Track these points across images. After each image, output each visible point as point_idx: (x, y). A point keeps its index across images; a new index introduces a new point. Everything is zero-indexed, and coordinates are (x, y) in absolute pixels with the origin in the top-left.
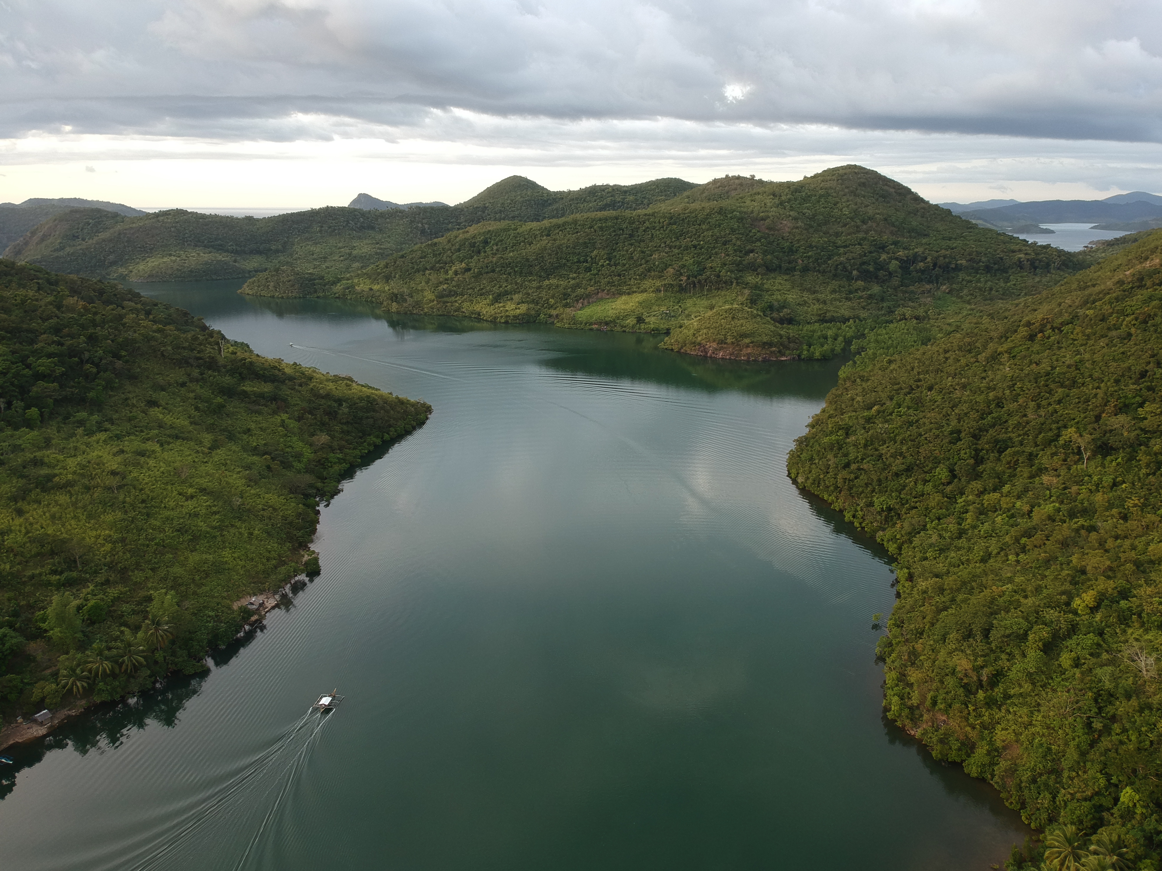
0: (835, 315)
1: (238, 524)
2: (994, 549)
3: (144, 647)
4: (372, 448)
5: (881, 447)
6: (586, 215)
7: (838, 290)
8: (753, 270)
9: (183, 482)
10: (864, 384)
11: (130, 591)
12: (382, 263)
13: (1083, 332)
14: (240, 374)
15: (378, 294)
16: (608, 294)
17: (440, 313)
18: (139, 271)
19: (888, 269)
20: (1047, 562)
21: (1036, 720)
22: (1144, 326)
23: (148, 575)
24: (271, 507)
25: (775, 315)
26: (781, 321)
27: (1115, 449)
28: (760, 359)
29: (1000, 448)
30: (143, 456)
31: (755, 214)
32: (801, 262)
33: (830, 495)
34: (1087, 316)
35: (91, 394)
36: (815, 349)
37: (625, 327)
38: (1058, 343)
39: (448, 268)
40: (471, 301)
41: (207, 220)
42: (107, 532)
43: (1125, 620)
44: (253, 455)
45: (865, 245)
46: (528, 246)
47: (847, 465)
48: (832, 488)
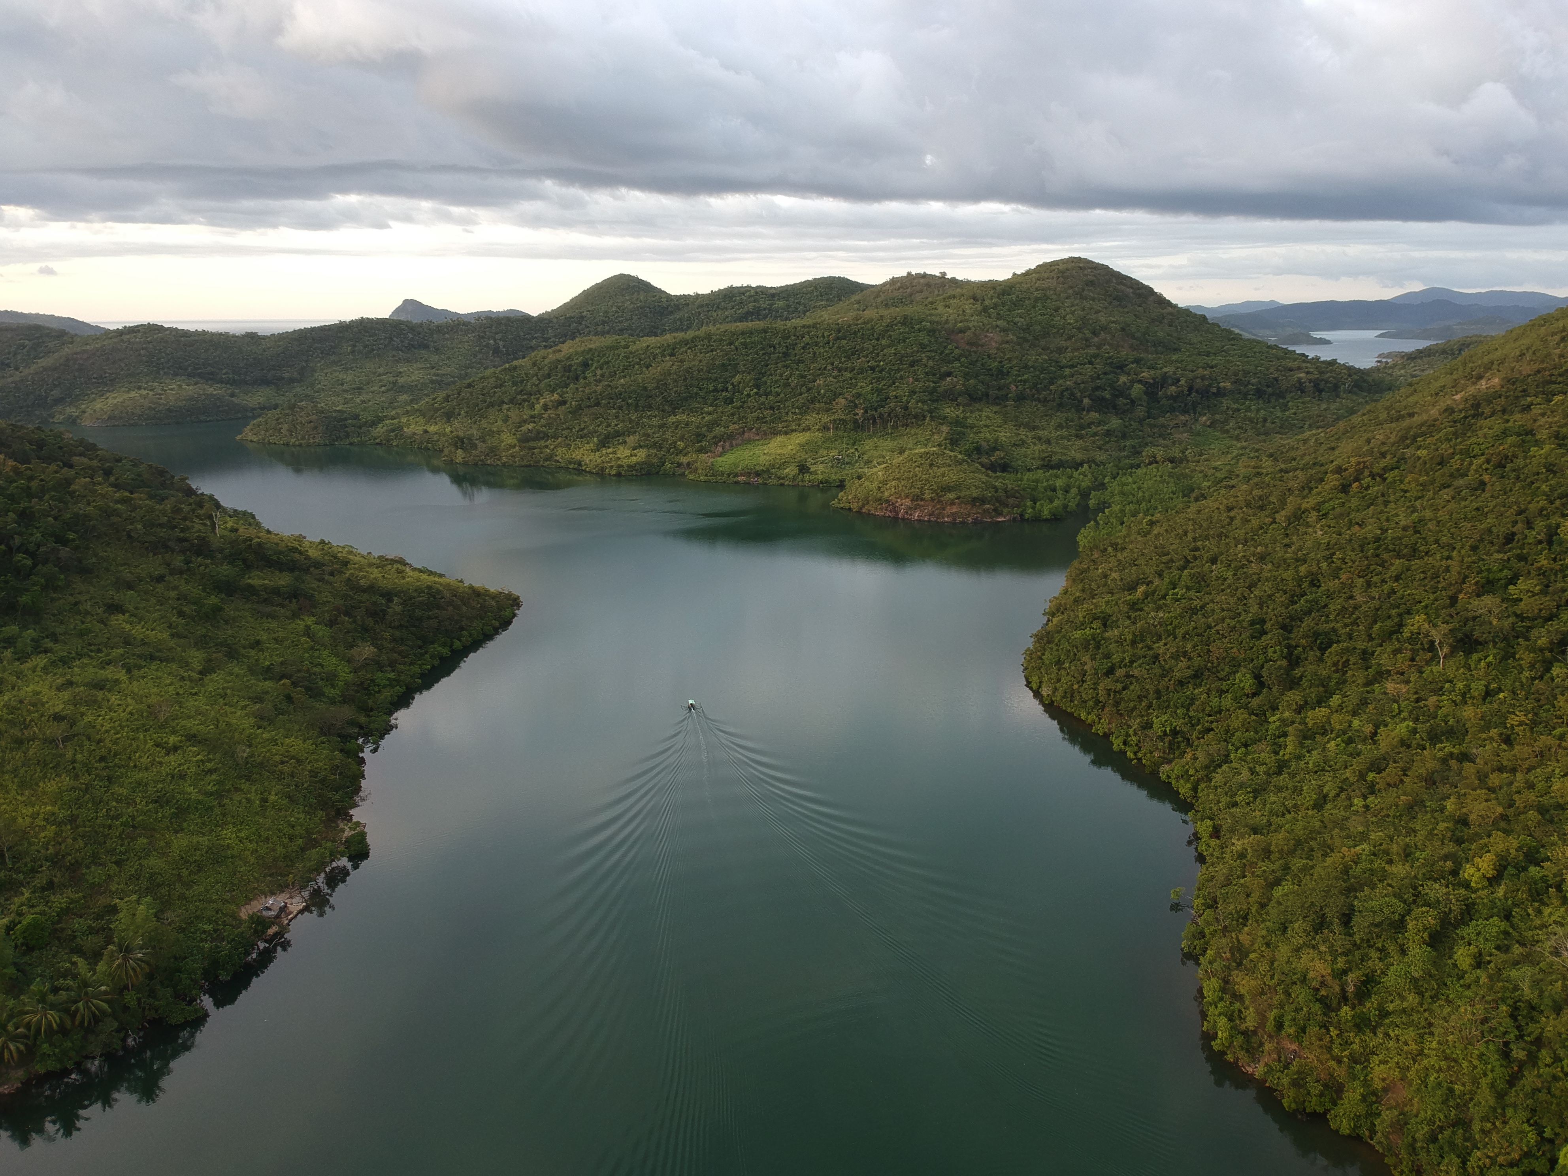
0: (1064, 458)
1: (245, 786)
2: (1330, 789)
3: (108, 985)
4: (436, 662)
5: (1157, 645)
6: (723, 328)
7: (1064, 424)
8: (952, 400)
9: (162, 727)
10: (1119, 554)
11: (84, 897)
12: (442, 395)
13: (1417, 480)
14: (244, 561)
15: (435, 438)
16: (758, 434)
17: (525, 462)
18: (95, 411)
19: (1130, 395)
20: (1413, 808)
21: (1429, 1049)
22: (1499, 471)
23: (112, 872)
24: (293, 757)
25: (984, 460)
26: (992, 467)
27: (1481, 644)
28: (970, 520)
29: (1321, 643)
30: (101, 689)
31: (950, 325)
32: (1014, 388)
33: (1089, 713)
34: (1419, 458)
35: (24, 599)
36: (1042, 505)
37: (783, 478)
38: (1383, 495)
39: (535, 401)
40: (568, 446)
41: (192, 338)
42: (49, 808)
43: (1538, 895)
44: (265, 679)
45: (1098, 364)
46: (644, 369)
47: (1110, 671)
48: (1091, 703)
